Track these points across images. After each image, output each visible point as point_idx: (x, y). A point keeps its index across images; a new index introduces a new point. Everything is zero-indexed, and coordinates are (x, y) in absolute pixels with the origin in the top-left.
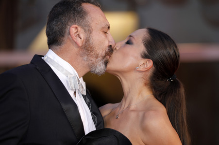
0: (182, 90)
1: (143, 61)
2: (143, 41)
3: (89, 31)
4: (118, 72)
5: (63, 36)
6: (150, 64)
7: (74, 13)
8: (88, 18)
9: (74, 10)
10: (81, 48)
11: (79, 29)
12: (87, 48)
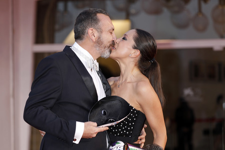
0: (159, 68)
1: (134, 51)
2: (133, 38)
3: (101, 32)
4: (118, 58)
5: (84, 35)
6: (138, 53)
7: (91, 21)
8: (100, 24)
9: (92, 18)
10: (95, 42)
11: (94, 30)
12: (99, 42)
